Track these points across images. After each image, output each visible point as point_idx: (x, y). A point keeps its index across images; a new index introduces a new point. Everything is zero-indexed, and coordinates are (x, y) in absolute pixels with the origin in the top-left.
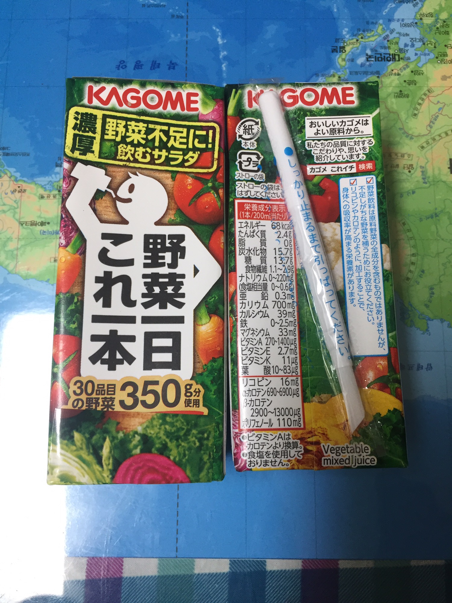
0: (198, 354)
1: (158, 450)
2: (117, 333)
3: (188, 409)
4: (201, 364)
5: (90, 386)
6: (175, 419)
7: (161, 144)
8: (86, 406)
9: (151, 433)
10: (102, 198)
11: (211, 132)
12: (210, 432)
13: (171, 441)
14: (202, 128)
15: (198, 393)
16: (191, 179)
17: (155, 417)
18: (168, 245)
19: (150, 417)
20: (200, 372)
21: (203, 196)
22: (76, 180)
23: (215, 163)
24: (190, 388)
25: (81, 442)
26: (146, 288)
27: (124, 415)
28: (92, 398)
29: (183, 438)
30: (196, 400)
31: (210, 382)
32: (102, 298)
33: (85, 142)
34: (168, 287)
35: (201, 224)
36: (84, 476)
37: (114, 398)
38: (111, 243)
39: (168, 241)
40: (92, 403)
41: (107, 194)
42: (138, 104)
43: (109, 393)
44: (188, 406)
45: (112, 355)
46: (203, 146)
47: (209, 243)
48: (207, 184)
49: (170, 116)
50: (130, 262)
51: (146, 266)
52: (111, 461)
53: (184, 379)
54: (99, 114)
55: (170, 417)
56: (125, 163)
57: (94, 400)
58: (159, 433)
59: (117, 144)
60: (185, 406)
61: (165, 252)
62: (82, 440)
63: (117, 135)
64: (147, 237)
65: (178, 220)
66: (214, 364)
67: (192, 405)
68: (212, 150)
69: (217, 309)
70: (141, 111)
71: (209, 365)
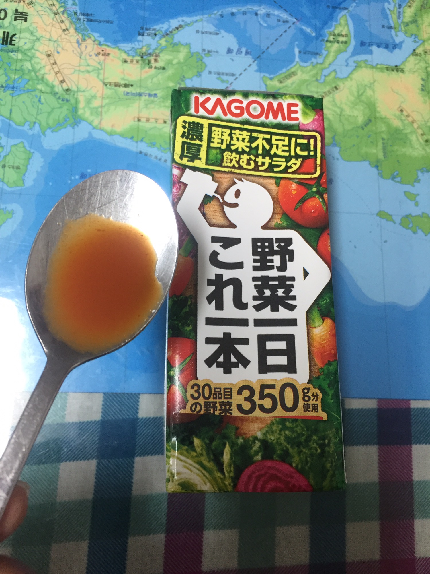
0: (314, 357)
1: (280, 456)
2: (231, 336)
3: (307, 414)
4: (317, 367)
5: (207, 389)
6: (295, 425)
7: (265, 151)
8: (204, 410)
9: (271, 439)
10: (210, 203)
11: (312, 141)
12: (331, 438)
13: (291, 447)
14: (303, 137)
15: (316, 398)
16: (295, 184)
17: (274, 422)
18: (276, 248)
19: (269, 422)
20: (317, 376)
21: (309, 201)
22: (186, 185)
23: (319, 169)
24: (308, 392)
25: (201, 448)
26: (257, 291)
27: (242, 420)
28: (210, 402)
29: (304, 444)
30: (315, 404)
31: (327, 386)
32: (214, 301)
33: (192, 149)
34: (279, 290)
35: (307, 228)
36: (206, 484)
37: (232, 402)
38: (221, 246)
39: (275, 245)
40: (210, 407)
41: (214, 200)
42: (241, 114)
43: (226, 397)
44: (307, 410)
45: (227, 358)
46: (305, 153)
47: (317, 246)
48: (311, 189)
49: (272, 125)
50: (239, 265)
51: (255, 269)
52: (232, 468)
53: (301, 383)
54: (205, 123)
55: (289, 422)
56: (230, 170)
57: (212, 404)
58: (279, 438)
59: (223, 151)
60: (304, 411)
61: (273, 256)
62: (202, 446)
63: (222, 143)
64: (255, 241)
65: (285, 224)
66: (330, 368)
67: (310, 409)
68: (314, 157)
69: (330, 312)
70: (245, 120)
71: (325, 368)
